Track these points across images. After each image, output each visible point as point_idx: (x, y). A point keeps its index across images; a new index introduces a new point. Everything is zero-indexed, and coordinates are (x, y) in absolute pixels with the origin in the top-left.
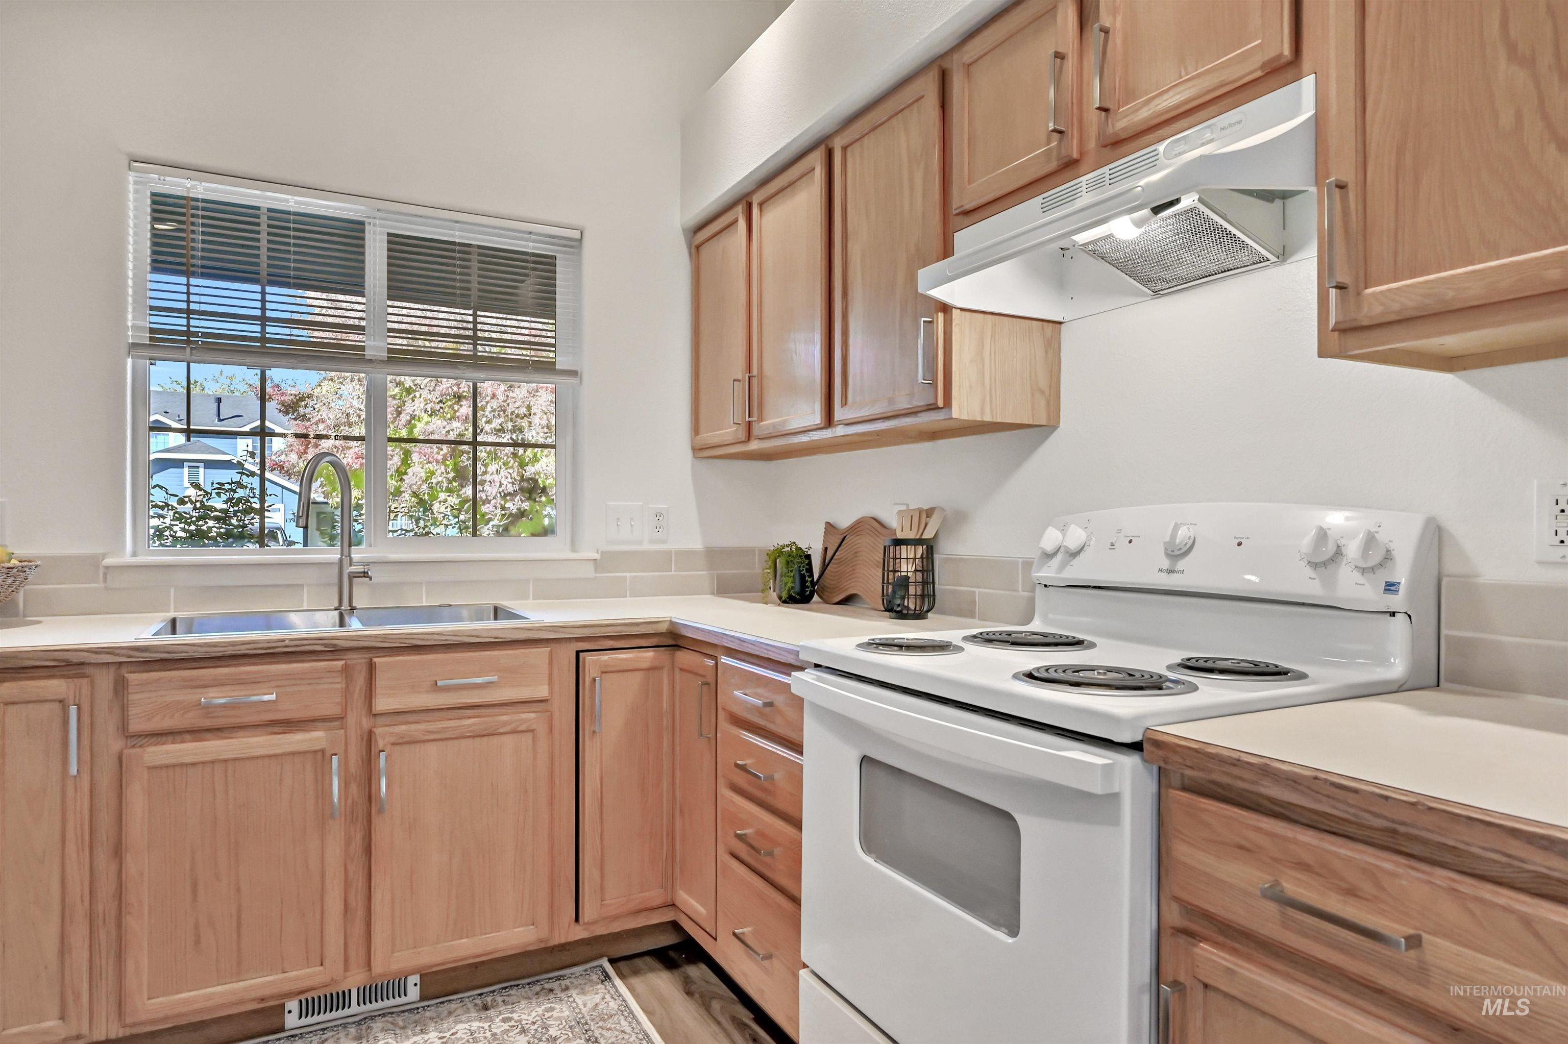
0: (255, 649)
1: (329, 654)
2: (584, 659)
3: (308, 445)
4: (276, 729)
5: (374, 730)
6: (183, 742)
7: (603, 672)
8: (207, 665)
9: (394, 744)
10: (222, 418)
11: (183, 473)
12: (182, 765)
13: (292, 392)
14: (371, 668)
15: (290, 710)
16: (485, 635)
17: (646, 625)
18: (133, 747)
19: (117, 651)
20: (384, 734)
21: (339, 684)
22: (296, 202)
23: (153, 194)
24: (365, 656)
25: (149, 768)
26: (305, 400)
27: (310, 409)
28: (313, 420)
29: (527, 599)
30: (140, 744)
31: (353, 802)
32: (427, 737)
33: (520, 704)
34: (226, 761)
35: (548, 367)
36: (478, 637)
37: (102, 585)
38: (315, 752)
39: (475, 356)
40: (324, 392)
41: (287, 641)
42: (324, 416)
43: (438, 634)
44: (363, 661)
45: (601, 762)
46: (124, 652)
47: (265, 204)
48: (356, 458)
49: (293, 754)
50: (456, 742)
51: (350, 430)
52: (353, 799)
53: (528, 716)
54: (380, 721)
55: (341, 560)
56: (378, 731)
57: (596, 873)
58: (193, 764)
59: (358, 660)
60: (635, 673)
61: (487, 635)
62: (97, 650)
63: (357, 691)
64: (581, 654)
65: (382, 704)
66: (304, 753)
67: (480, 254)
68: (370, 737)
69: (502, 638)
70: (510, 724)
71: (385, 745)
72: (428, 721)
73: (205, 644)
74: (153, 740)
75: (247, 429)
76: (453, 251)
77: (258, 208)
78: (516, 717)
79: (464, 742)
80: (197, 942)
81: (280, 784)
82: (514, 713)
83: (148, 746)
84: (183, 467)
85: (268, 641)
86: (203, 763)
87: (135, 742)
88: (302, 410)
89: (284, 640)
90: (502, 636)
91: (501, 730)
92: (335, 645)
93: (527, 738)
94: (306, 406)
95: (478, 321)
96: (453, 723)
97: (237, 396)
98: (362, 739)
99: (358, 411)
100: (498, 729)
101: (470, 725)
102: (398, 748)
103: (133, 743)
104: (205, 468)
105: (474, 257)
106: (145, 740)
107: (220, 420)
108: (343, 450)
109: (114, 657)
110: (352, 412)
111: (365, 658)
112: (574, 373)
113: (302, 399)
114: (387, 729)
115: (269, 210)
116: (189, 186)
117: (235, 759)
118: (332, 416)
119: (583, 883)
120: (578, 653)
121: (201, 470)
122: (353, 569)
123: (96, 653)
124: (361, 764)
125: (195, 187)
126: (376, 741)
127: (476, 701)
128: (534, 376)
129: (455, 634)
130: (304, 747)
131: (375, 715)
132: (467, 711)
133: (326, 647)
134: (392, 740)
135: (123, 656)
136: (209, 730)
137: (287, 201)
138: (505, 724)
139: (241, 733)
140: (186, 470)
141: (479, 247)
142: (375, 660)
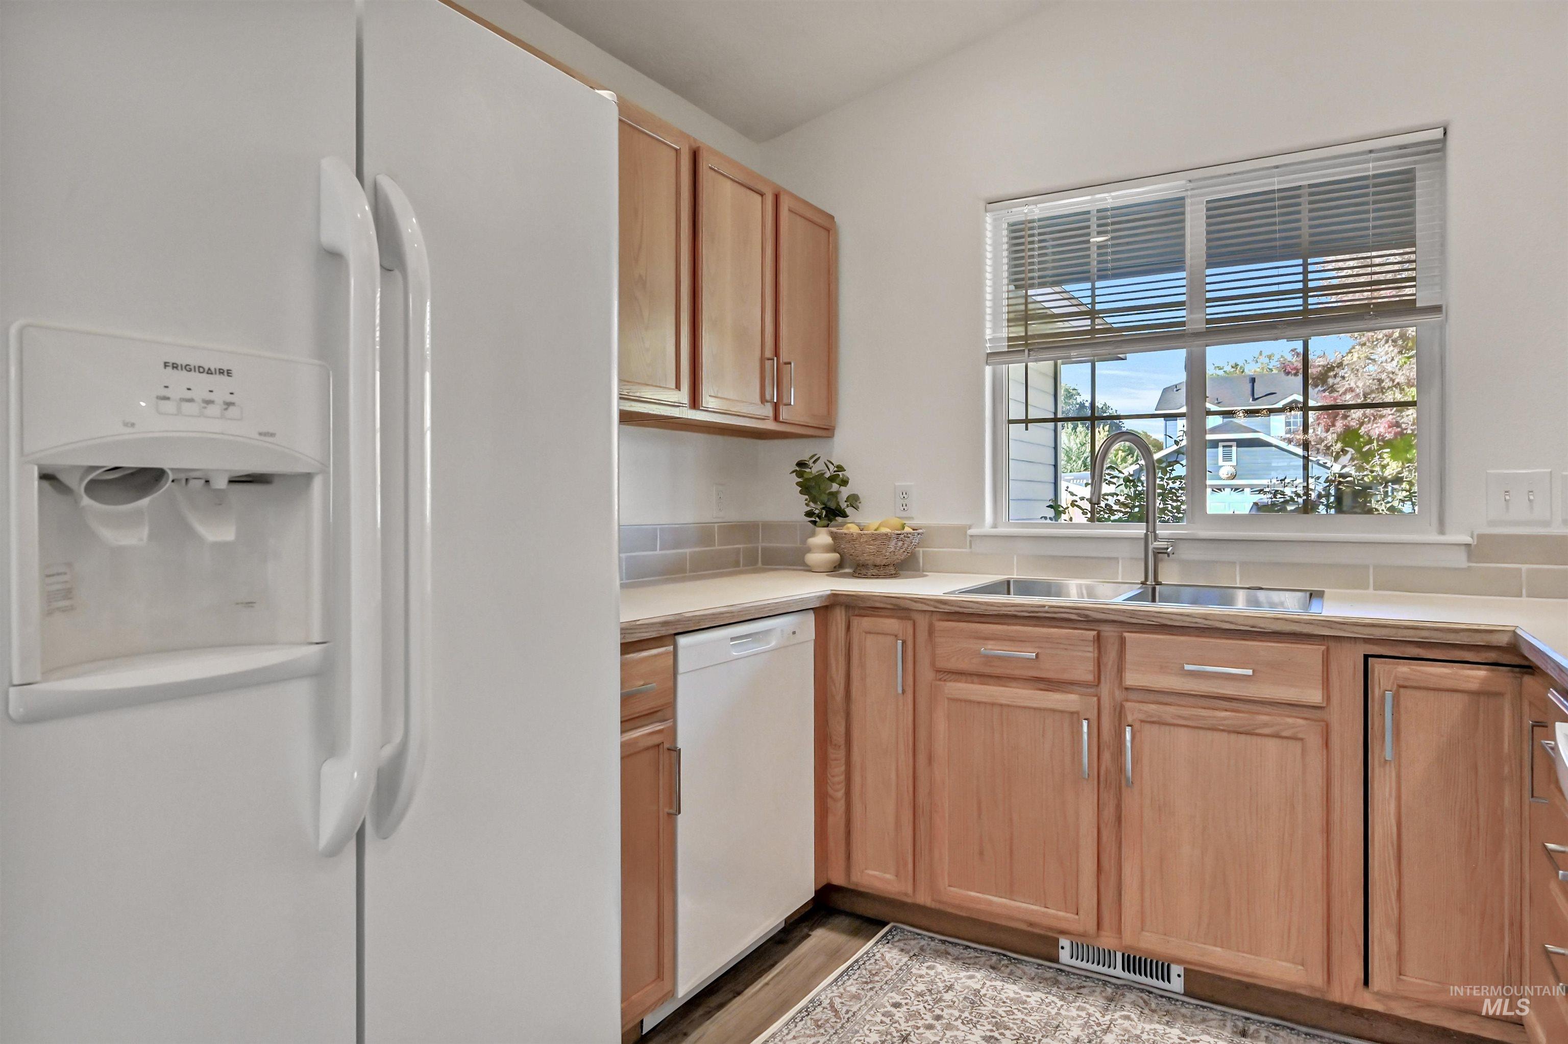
0: (1022, 611)
1: (1085, 623)
2: (1373, 666)
3: (1336, 417)
4: (1042, 686)
5: (1124, 703)
6: (972, 683)
7: (1400, 686)
8: (988, 621)
9: (1142, 721)
10: (1256, 397)
11: (1217, 453)
12: (970, 702)
13: (1320, 364)
14: (1122, 642)
15: (1049, 670)
16: (1241, 621)
17: (1470, 633)
18: (940, 680)
19: (928, 602)
20: (1134, 711)
21: (1090, 653)
22: (1113, 198)
23: (1010, 225)
24: (1116, 629)
25: (949, 699)
26: (1333, 370)
27: (1338, 379)
28: (1342, 390)
29: (1367, 588)
30: (945, 678)
31: (1107, 770)
32: (1175, 722)
33: (1286, 706)
34: (1001, 705)
35: (1407, 307)
36: (1231, 623)
37: (967, 550)
38: (1072, 713)
39: (1306, 311)
40: (1355, 359)
41: (1047, 607)
42: (1353, 385)
43: (1188, 616)
44: (1116, 634)
45: (1399, 798)
46: (932, 603)
47: (1093, 208)
48: (1389, 427)
49: (1054, 711)
50: (1209, 733)
51: (1384, 397)
52: (1107, 768)
53: (1292, 722)
54: (1133, 696)
55: (1146, 535)
56: (1128, 705)
57: (1390, 938)
58: (979, 703)
59: (1109, 631)
60: (1456, 695)
61: (1243, 623)
62: (916, 600)
63: (1110, 663)
64: (1370, 659)
65: (1132, 678)
66: (1062, 712)
67: (1311, 194)
68: (1120, 713)
69: (1260, 628)
70: (1272, 726)
71: (1134, 720)
72: (1179, 705)
73: (985, 602)
74: (953, 677)
75: (1279, 405)
76: (1273, 200)
77: (1088, 212)
78: (1279, 719)
79: (1217, 735)
80: (981, 853)
81: (1043, 736)
82: (1280, 715)
83: (950, 681)
84: (1217, 447)
85: (1032, 606)
86: (985, 703)
87: (942, 676)
88: (1331, 381)
89: (1044, 606)
90: (1262, 626)
91: (1258, 731)
92: (1086, 616)
93: (1296, 747)
94: (1335, 376)
95: (1309, 270)
96: (1204, 713)
97: (1275, 374)
98: (1115, 710)
99: (1391, 375)
100: (1257, 728)
101: (1225, 719)
102: (1147, 726)
103: (940, 677)
104: (1238, 446)
105: (1305, 199)
106: (947, 676)
107: (1254, 399)
108: (1375, 419)
109: (927, 606)
110: (1384, 376)
111: (1118, 632)
112: (1437, 309)
113: (1332, 369)
114: (1137, 704)
115: (1098, 211)
116: (1026, 211)
117: (1009, 706)
118: (1360, 384)
119: (1373, 942)
120: (1366, 657)
121: (1234, 449)
122: (1157, 544)
123: (915, 602)
124: (1114, 733)
125: (1031, 211)
126: (1125, 715)
127: (1231, 693)
128: (1377, 321)
129: (1205, 617)
130: (1059, 707)
131: (1127, 689)
132: (1222, 702)
133: (1079, 616)
134: (1142, 717)
135: (931, 606)
136: (990, 676)
137: (1105, 199)
138: (1265, 725)
139: (1014, 684)
140: (1220, 449)
141: (1310, 186)
142: (1126, 634)
